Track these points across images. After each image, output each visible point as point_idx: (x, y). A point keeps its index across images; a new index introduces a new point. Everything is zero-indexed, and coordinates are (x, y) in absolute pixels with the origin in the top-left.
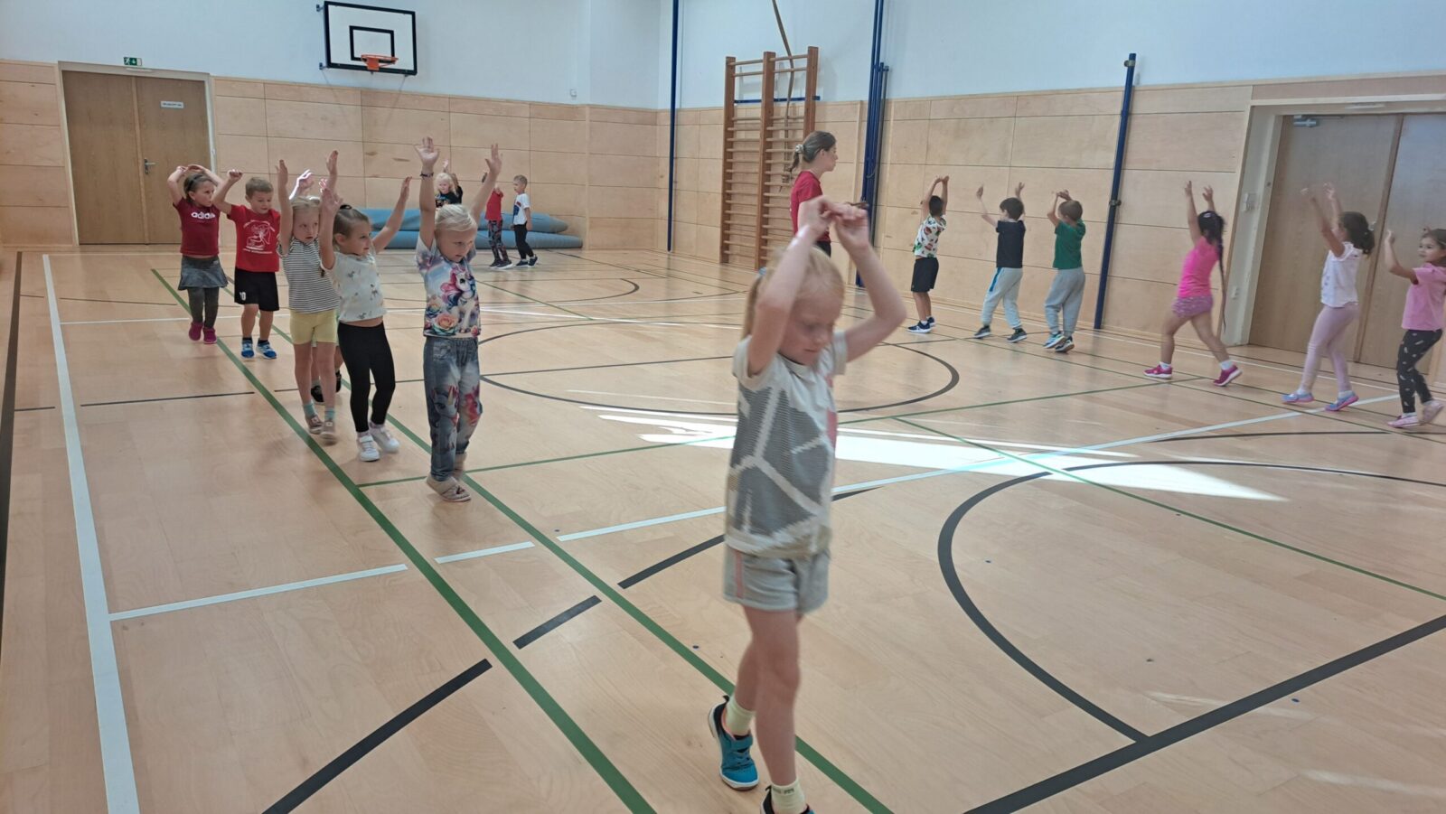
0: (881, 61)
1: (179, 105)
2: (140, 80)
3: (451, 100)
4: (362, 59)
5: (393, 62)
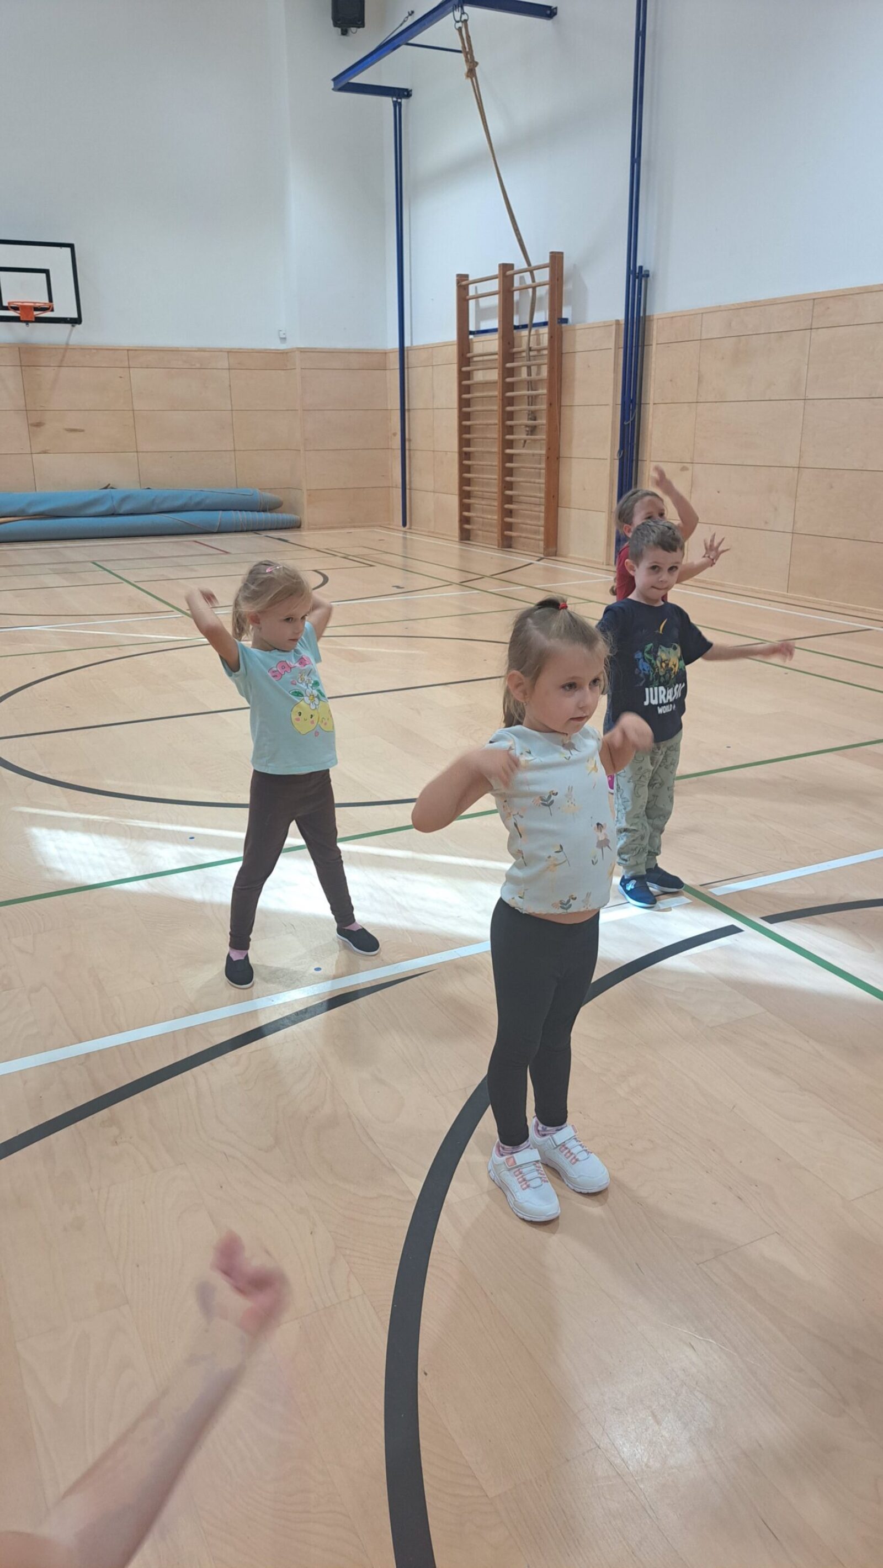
0: (638, 264)
3: (131, 351)
4: (16, 309)
5: (52, 310)
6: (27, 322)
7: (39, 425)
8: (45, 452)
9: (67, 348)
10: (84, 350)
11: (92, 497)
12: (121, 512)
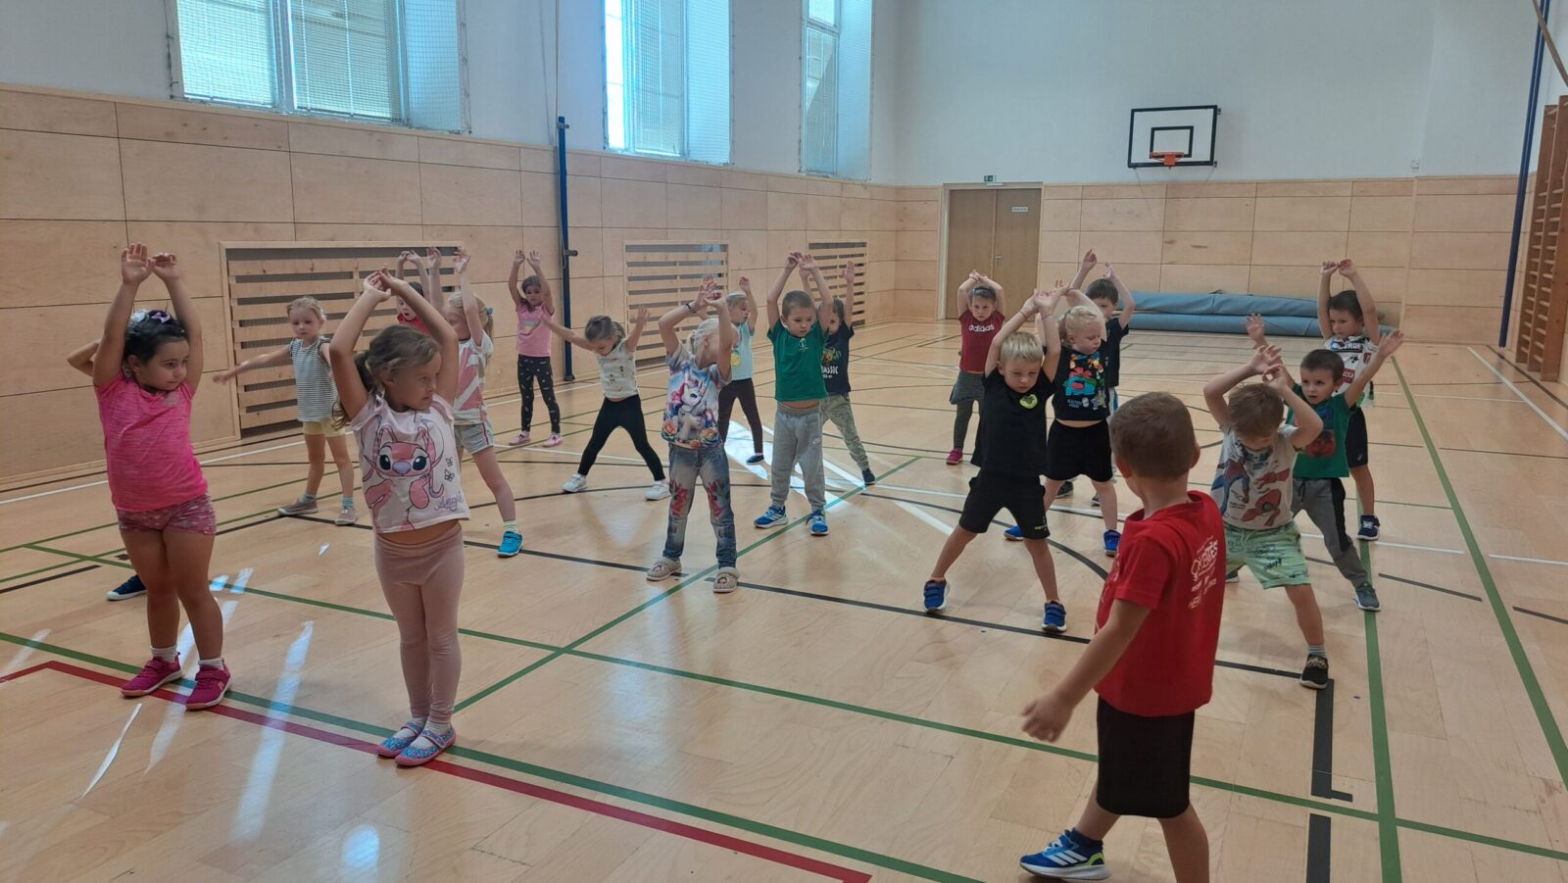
1: (1025, 209)
2: (998, 192)
3: (1259, 185)
4: (1163, 156)
5: (1189, 155)
6: (1170, 166)
7: (1171, 242)
8: (1172, 263)
9: (1207, 183)
10: (1220, 184)
11: (1198, 299)
12: (1220, 312)
